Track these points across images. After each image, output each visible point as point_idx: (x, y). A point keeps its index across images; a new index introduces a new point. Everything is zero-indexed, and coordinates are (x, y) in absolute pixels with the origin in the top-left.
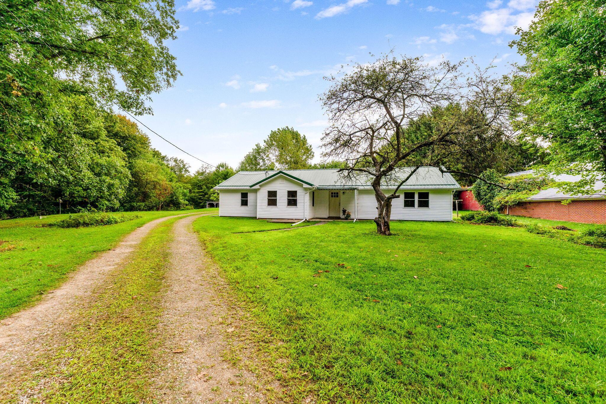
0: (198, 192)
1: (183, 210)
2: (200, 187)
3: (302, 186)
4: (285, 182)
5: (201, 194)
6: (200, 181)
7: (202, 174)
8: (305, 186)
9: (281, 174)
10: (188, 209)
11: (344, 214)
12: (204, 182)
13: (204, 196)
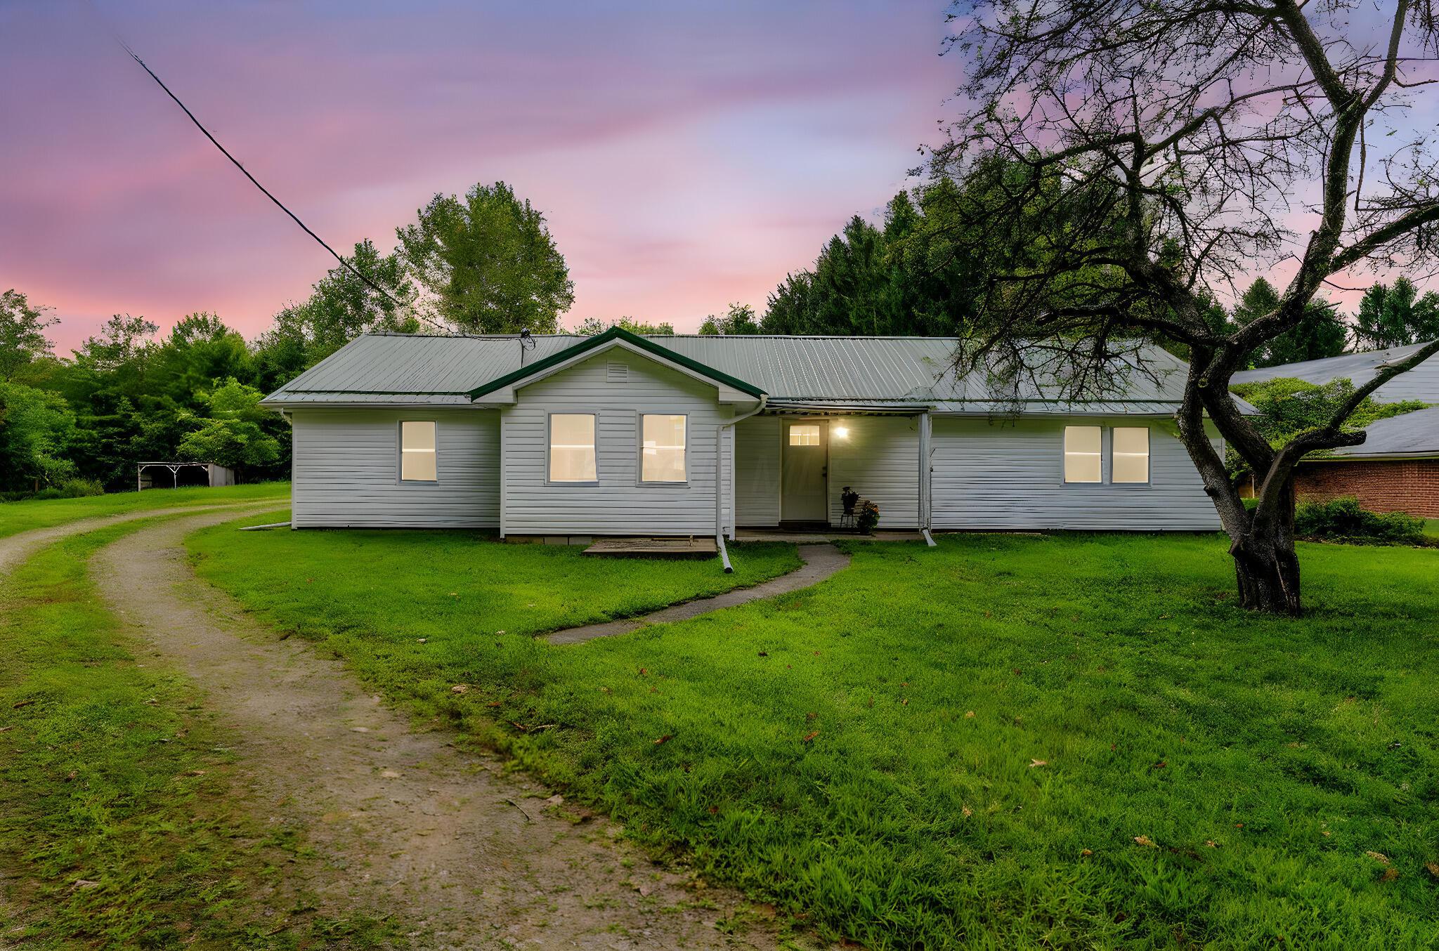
0: (95, 425)
1: (55, 496)
2: (104, 405)
3: (713, 395)
4: (629, 376)
5: (111, 430)
6: (106, 381)
7: (114, 352)
8: (728, 394)
9: (617, 340)
10: (74, 493)
11: (848, 511)
12: (122, 386)
13: (125, 436)
